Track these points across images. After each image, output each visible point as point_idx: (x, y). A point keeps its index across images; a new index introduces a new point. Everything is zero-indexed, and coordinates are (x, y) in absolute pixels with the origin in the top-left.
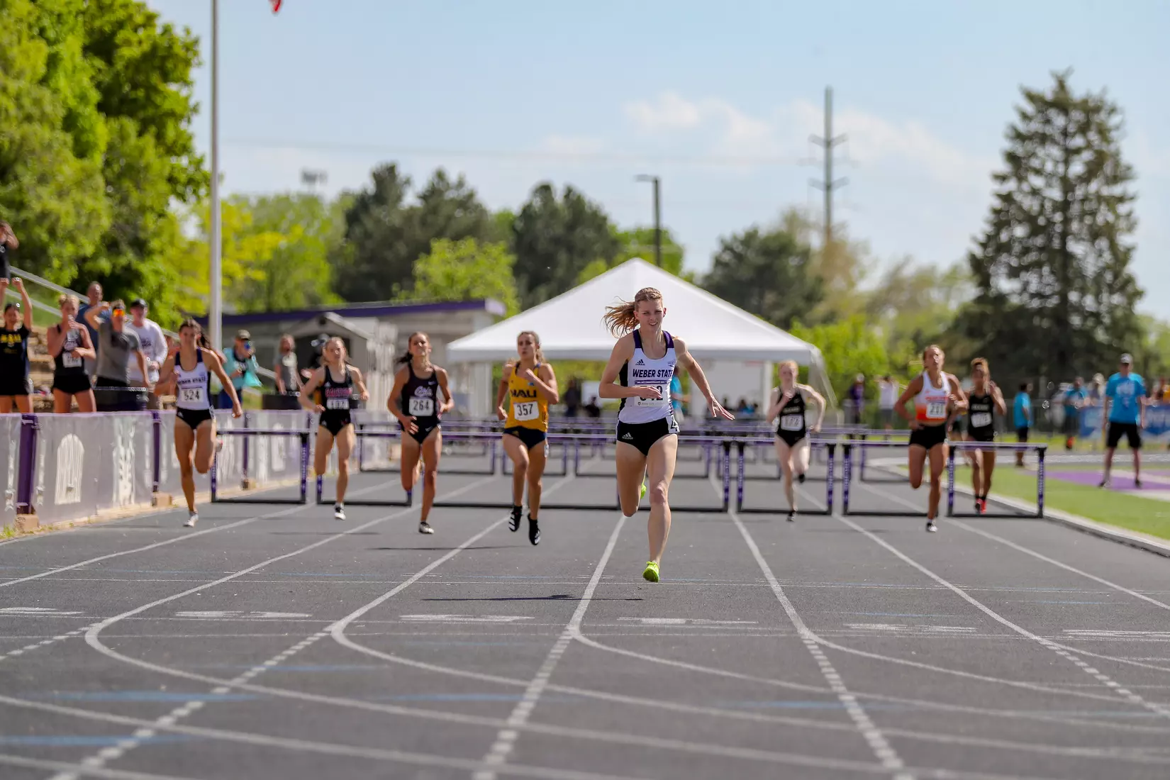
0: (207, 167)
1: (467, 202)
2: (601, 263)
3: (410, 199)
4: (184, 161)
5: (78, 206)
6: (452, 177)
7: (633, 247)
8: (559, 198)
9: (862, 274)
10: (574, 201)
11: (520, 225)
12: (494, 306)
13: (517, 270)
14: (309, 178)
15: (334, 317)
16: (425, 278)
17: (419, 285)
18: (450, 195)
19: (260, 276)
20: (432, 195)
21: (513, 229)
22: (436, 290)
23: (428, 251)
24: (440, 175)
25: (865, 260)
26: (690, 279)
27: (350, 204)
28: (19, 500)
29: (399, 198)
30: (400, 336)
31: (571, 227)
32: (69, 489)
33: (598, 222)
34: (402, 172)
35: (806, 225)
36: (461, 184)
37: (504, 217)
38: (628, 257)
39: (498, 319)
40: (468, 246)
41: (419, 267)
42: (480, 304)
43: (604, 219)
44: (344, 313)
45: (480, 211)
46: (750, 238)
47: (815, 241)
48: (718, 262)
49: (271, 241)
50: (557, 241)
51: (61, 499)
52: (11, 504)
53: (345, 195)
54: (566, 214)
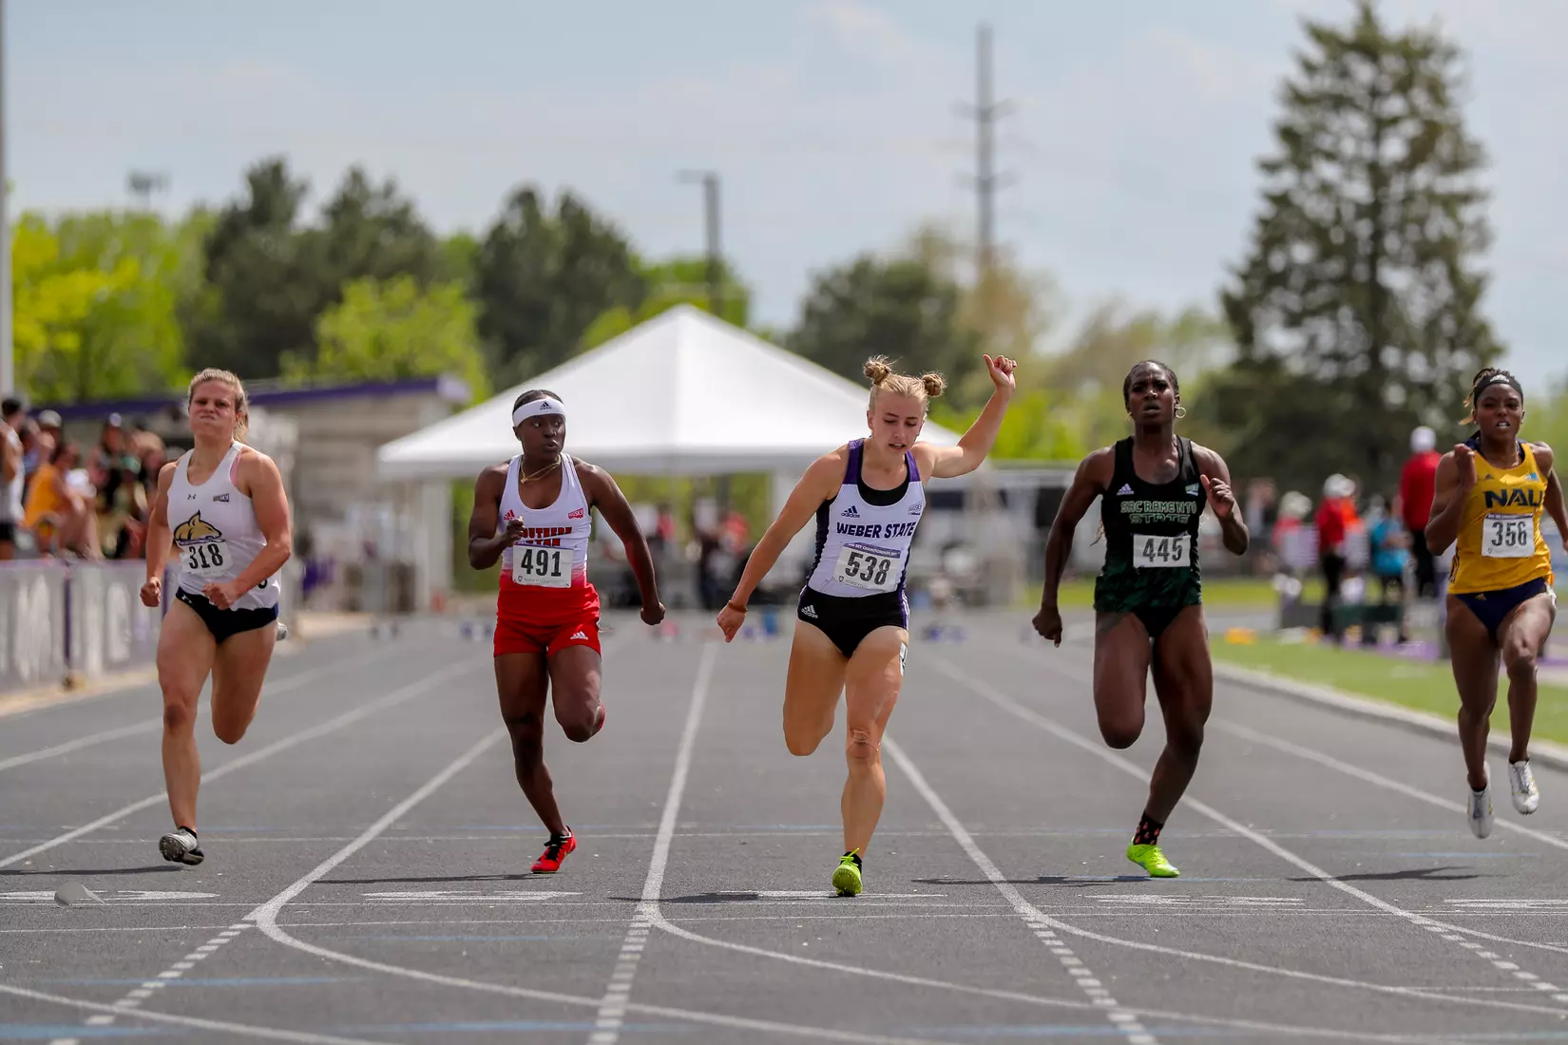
1: (400, 222)
2: (617, 315)
3: (309, 216)
6: (376, 180)
7: (670, 289)
8: (549, 208)
9: (1044, 327)
10: (574, 214)
11: (489, 258)
12: (452, 387)
13: (484, 328)
14: (140, 184)
16: (336, 344)
17: (327, 357)
18: (373, 209)
19: (69, 342)
20: (346, 208)
21: (477, 262)
22: (353, 364)
23: (338, 299)
24: (356, 177)
25: (1046, 303)
26: (766, 337)
27: (209, 228)
29: (289, 215)
30: (303, 437)
31: (571, 257)
33: (613, 250)
34: (295, 172)
35: (949, 250)
36: (389, 191)
37: (461, 242)
38: (664, 307)
39: (457, 408)
40: (403, 289)
41: (327, 326)
42: (427, 384)
43: (622, 246)
45: (421, 235)
46: (861, 273)
47: (964, 274)
48: (811, 313)
49: (87, 287)
50: (549, 284)
53: (199, 213)
54: (562, 238)
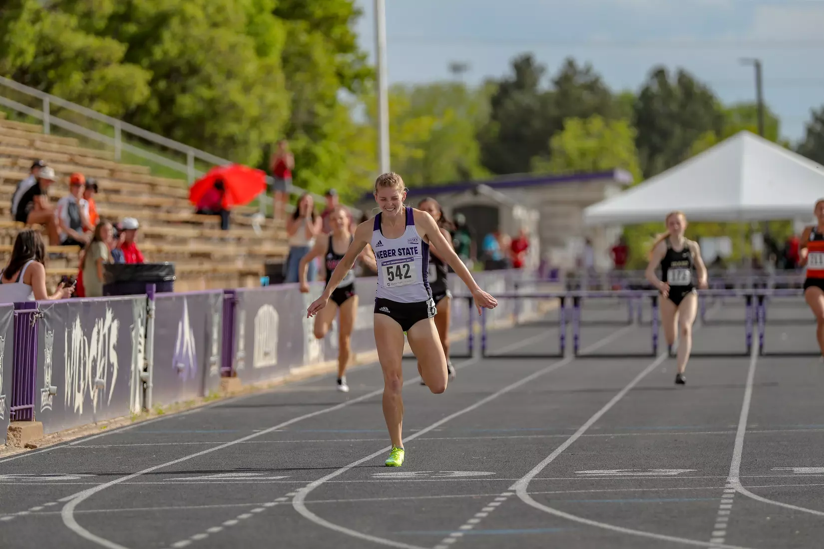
0: (371, 62)
1: (594, 86)
2: (710, 135)
3: (545, 85)
4: (349, 58)
5: (261, 99)
6: (580, 64)
7: (737, 121)
8: (672, 79)
10: (685, 81)
11: (641, 105)
12: (622, 176)
13: (639, 142)
14: (457, 68)
15: (485, 190)
16: (563, 153)
17: (556, 158)
18: (580, 80)
19: (419, 154)
20: (565, 80)
21: (634, 107)
22: (569, 163)
23: (561, 128)
24: (570, 64)
26: (786, 146)
27: (494, 90)
28: (223, 365)
29: (534, 83)
31: (684, 104)
32: (266, 354)
33: (707, 99)
36: (588, 70)
37: (626, 97)
39: (625, 187)
40: (596, 123)
41: (555, 142)
42: (609, 175)
43: (711, 97)
44: (494, 185)
45: (604, 93)
48: (810, 131)
49: (428, 124)
50: (672, 117)
51: (260, 362)
52: (215, 370)
53: (489, 82)
54: (679, 94)
